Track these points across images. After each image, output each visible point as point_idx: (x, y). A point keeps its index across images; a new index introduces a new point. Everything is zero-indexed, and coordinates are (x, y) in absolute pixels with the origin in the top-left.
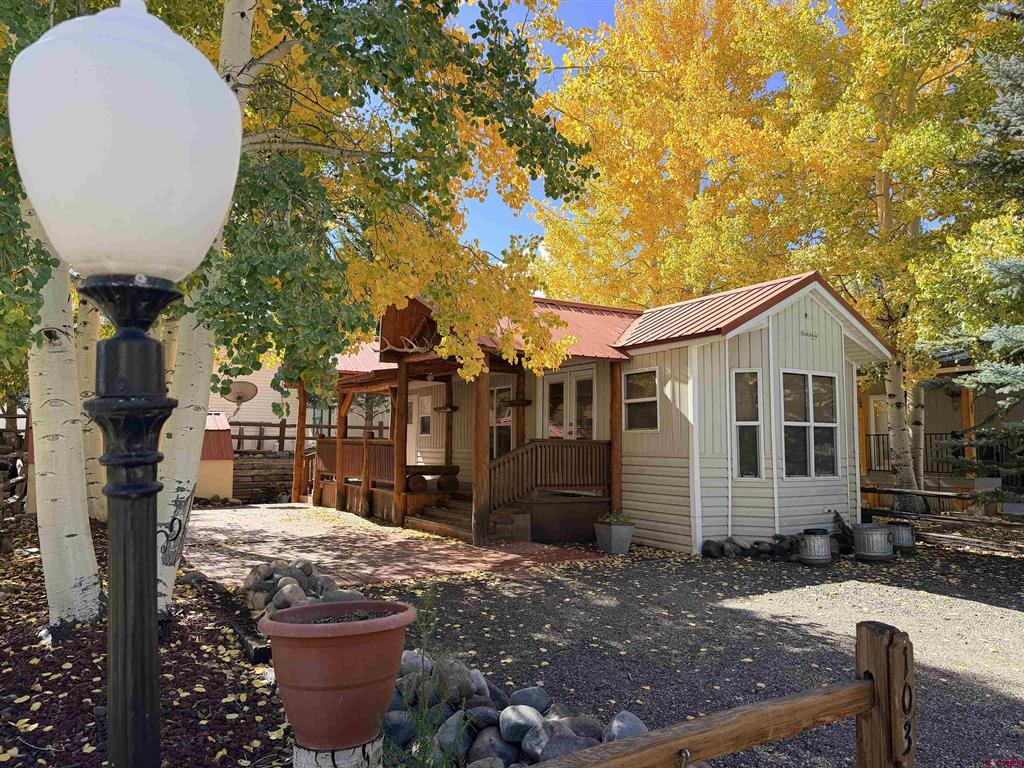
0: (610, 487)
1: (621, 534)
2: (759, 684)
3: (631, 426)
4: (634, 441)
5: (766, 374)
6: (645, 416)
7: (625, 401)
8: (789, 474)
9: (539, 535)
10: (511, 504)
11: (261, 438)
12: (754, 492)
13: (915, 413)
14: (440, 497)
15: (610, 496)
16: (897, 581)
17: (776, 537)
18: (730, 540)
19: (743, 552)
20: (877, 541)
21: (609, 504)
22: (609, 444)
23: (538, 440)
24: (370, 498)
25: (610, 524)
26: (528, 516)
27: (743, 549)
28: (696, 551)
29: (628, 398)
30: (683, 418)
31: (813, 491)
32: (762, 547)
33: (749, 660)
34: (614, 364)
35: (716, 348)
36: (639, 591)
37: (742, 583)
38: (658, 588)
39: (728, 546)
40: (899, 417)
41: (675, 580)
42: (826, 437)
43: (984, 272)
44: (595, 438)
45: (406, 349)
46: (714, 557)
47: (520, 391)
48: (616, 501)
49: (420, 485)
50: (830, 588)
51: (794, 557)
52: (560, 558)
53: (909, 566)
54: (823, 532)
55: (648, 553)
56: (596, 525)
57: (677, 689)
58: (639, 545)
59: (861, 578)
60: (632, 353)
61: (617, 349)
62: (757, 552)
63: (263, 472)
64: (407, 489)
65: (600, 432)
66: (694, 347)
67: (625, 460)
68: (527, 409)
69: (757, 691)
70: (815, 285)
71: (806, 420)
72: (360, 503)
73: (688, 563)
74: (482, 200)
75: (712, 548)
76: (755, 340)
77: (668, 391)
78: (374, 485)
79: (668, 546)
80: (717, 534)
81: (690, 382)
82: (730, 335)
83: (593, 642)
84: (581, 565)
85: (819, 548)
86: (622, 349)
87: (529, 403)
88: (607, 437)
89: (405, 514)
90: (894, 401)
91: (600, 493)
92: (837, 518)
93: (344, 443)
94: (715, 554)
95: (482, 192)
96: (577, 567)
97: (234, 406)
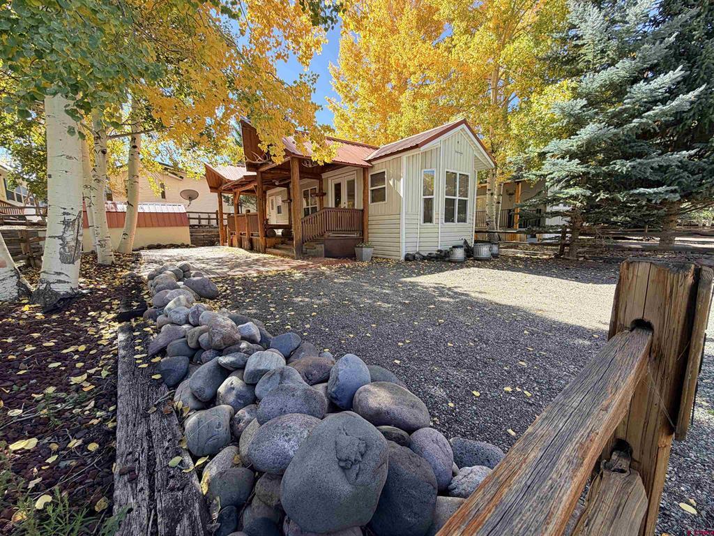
0: (363, 232)
1: (367, 252)
2: (440, 321)
3: (373, 202)
4: (374, 209)
5: (438, 171)
6: (379, 196)
7: (370, 188)
8: (446, 221)
9: (328, 254)
10: (314, 240)
11: (209, 219)
12: (429, 230)
13: (498, 199)
14: (283, 239)
15: (363, 236)
16: (495, 267)
17: (438, 251)
18: (418, 253)
19: (424, 258)
20: (484, 251)
21: (362, 239)
22: (363, 211)
23: (329, 208)
24: (251, 241)
25: (362, 247)
26: (323, 245)
27: (424, 256)
28: (402, 258)
29: (372, 186)
30: (398, 194)
31: (456, 230)
32: (432, 256)
33: (433, 306)
34: (365, 169)
35: (415, 158)
36: (374, 275)
37: (424, 270)
38: (384, 274)
39: (417, 255)
40: (492, 199)
41: (392, 270)
42: (463, 204)
43: (547, 114)
44: (356, 208)
45: (257, 162)
46: (410, 261)
47: (321, 189)
48: (365, 237)
49: (272, 233)
50: (466, 270)
51: (447, 259)
52: (337, 263)
53: (498, 261)
54: (461, 247)
55: (379, 261)
56: (356, 249)
57: (392, 325)
58: (376, 258)
59: (478, 266)
60: (373, 163)
61: (367, 161)
62: (430, 258)
63: (207, 234)
64: (266, 236)
65: (358, 205)
66: (405, 156)
67: (370, 218)
68: (324, 197)
69: (440, 324)
70: (464, 126)
71: (455, 195)
72: (246, 243)
73: (398, 263)
74: (286, 61)
75: (409, 256)
76: (434, 154)
77: (391, 183)
78: (252, 235)
79: (390, 257)
80: (412, 251)
81: (402, 179)
82: (422, 148)
83: (345, 301)
84: (347, 266)
85: (459, 254)
86: (369, 161)
87: (325, 194)
88: (362, 208)
89: (266, 247)
90: (490, 192)
91: (358, 235)
92: (466, 242)
93: (238, 216)
94: (411, 259)
95: (285, 55)
96: (345, 267)
97: (188, 201)
